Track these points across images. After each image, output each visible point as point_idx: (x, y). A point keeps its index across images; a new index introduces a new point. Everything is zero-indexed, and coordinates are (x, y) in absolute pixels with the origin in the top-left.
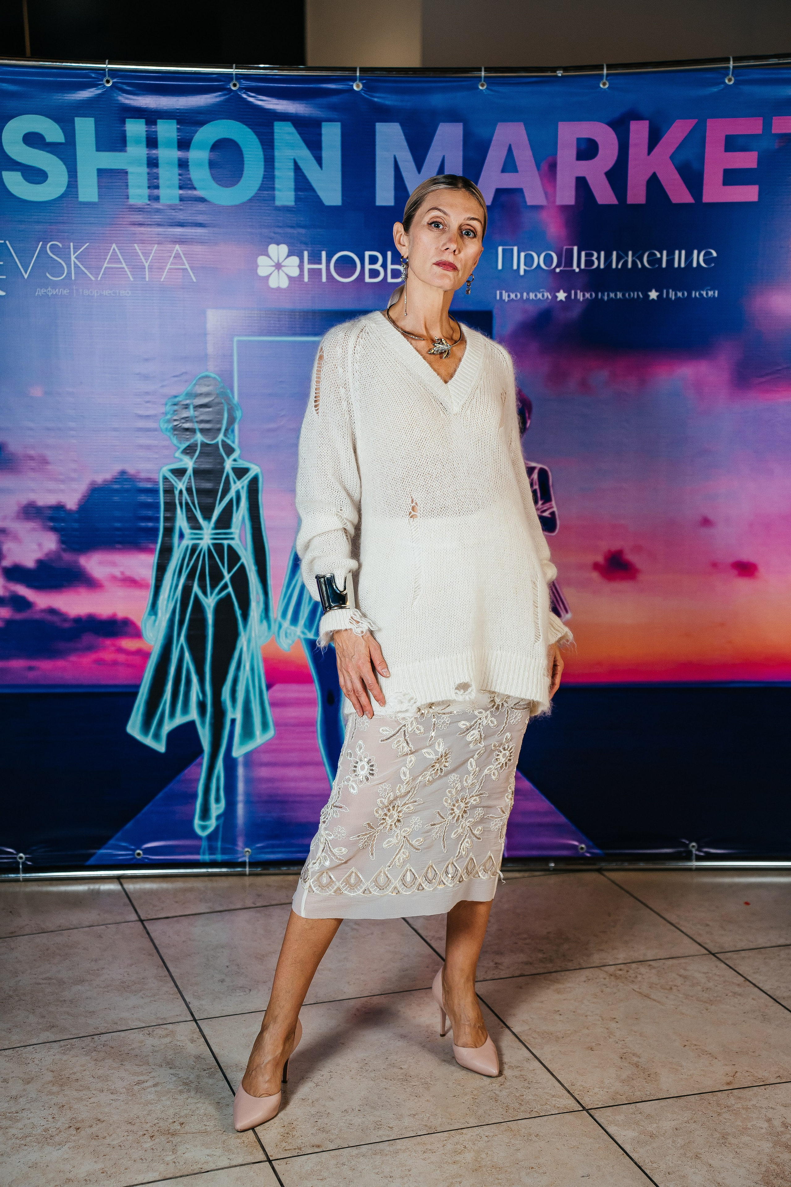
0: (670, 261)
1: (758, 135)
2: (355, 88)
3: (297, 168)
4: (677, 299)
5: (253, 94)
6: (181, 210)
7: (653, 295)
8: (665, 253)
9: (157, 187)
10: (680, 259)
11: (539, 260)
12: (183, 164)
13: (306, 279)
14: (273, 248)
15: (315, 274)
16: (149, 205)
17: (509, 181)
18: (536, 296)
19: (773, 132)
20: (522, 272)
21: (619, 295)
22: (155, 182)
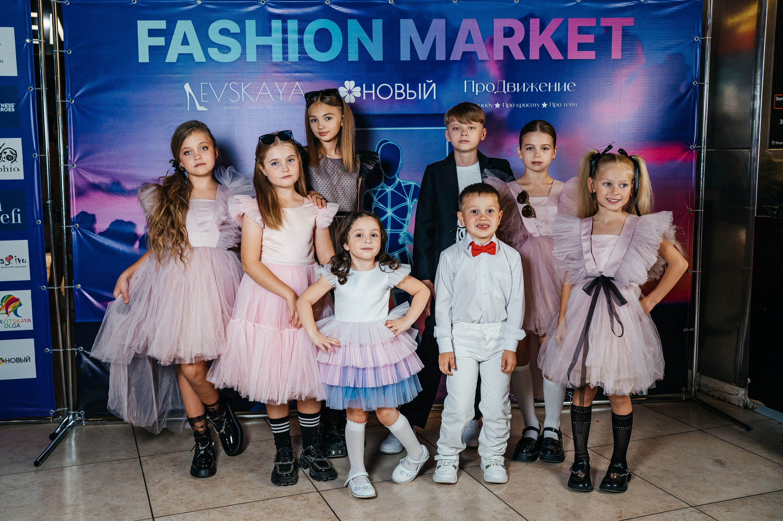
0: (553, 88)
1: (594, 27)
2: (390, 2)
3: (360, 43)
4: (557, 107)
5: (336, 6)
6: (299, 64)
7: (544, 105)
8: (550, 84)
9: (287, 53)
10: (557, 87)
11: (486, 87)
12: (301, 42)
13: (364, 98)
14: (347, 83)
15: (369, 95)
16: (282, 62)
17: (469, 48)
18: (484, 106)
19: (601, 25)
20: (477, 94)
21: (527, 105)
22: (286, 51)
